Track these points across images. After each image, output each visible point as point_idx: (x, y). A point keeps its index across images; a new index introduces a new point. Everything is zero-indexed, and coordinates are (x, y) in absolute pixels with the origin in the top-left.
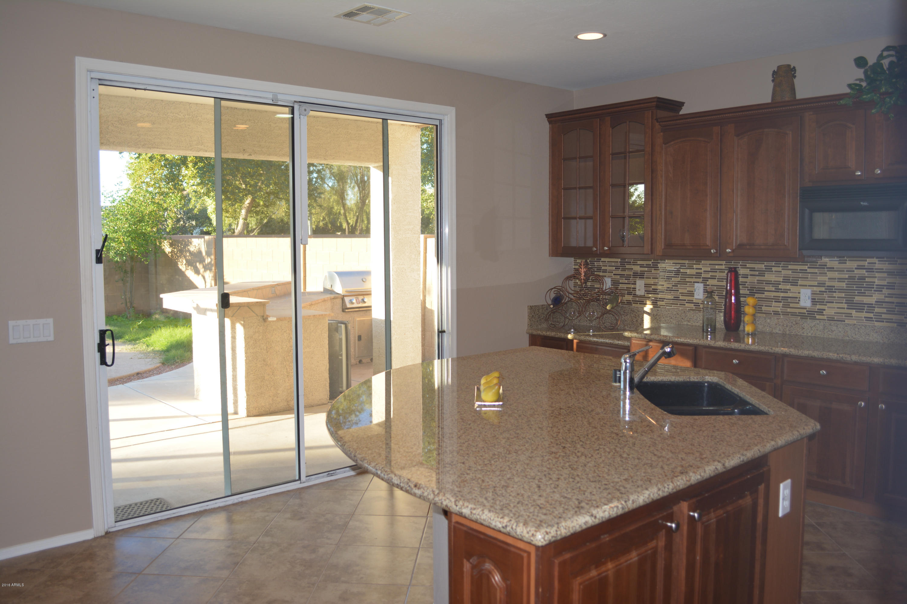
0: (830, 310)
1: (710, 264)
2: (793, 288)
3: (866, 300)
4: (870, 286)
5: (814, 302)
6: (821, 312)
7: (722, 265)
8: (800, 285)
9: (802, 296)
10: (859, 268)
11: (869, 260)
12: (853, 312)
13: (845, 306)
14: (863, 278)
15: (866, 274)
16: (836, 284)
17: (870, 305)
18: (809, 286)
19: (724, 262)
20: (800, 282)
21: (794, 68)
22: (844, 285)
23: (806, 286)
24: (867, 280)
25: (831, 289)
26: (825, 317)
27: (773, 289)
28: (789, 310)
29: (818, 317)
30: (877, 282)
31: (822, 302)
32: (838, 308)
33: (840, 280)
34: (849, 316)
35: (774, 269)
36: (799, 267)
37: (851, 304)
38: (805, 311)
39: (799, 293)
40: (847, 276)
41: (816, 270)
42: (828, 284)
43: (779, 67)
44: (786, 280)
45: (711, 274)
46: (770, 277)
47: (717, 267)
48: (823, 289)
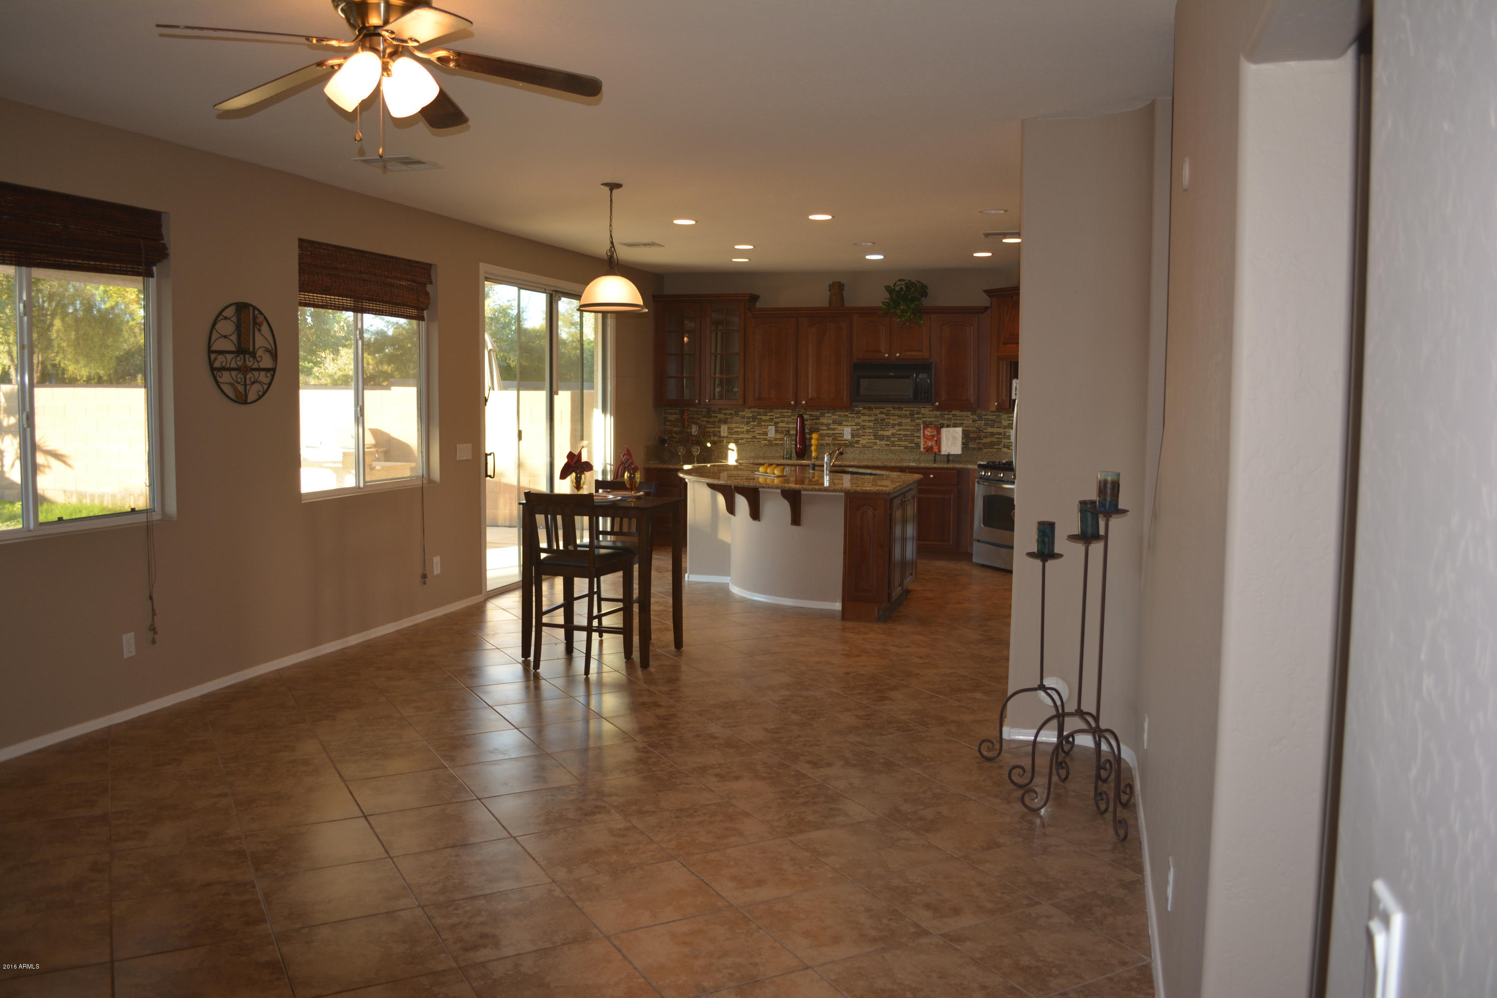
0: (863, 441)
1: (780, 412)
2: (839, 427)
3: (885, 433)
4: (888, 424)
5: (853, 436)
6: (857, 442)
7: (789, 412)
8: (844, 425)
9: (845, 432)
10: (881, 413)
11: (887, 409)
12: (878, 441)
13: (873, 437)
14: (883, 420)
15: (885, 417)
16: (867, 424)
17: (888, 437)
18: (850, 425)
19: (791, 411)
20: (844, 423)
21: (843, 284)
22: (871, 424)
23: (848, 425)
24: (886, 421)
25: (863, 427)
26: (860, 446)
27: (826, 428)
28: (836, 442)
29: (856, 445)
30: (892, 422)
31: (858, 436)
32: (869, 439)
33: (870, 421)
34: (875, 444)
35: (826, 415)
36: (843, 414)
37: (876, 436)
38: (847, 442)
39: (843, 430)
40: (873, 419)
41: (854, 415)
42: (862, 424)
43: (833, 283)
44: (834, 422)
45: (781, 419)
46: (824, 420)
47: (785, 414)
48: (859, 427)
